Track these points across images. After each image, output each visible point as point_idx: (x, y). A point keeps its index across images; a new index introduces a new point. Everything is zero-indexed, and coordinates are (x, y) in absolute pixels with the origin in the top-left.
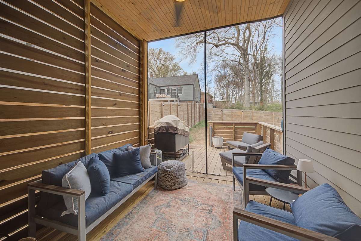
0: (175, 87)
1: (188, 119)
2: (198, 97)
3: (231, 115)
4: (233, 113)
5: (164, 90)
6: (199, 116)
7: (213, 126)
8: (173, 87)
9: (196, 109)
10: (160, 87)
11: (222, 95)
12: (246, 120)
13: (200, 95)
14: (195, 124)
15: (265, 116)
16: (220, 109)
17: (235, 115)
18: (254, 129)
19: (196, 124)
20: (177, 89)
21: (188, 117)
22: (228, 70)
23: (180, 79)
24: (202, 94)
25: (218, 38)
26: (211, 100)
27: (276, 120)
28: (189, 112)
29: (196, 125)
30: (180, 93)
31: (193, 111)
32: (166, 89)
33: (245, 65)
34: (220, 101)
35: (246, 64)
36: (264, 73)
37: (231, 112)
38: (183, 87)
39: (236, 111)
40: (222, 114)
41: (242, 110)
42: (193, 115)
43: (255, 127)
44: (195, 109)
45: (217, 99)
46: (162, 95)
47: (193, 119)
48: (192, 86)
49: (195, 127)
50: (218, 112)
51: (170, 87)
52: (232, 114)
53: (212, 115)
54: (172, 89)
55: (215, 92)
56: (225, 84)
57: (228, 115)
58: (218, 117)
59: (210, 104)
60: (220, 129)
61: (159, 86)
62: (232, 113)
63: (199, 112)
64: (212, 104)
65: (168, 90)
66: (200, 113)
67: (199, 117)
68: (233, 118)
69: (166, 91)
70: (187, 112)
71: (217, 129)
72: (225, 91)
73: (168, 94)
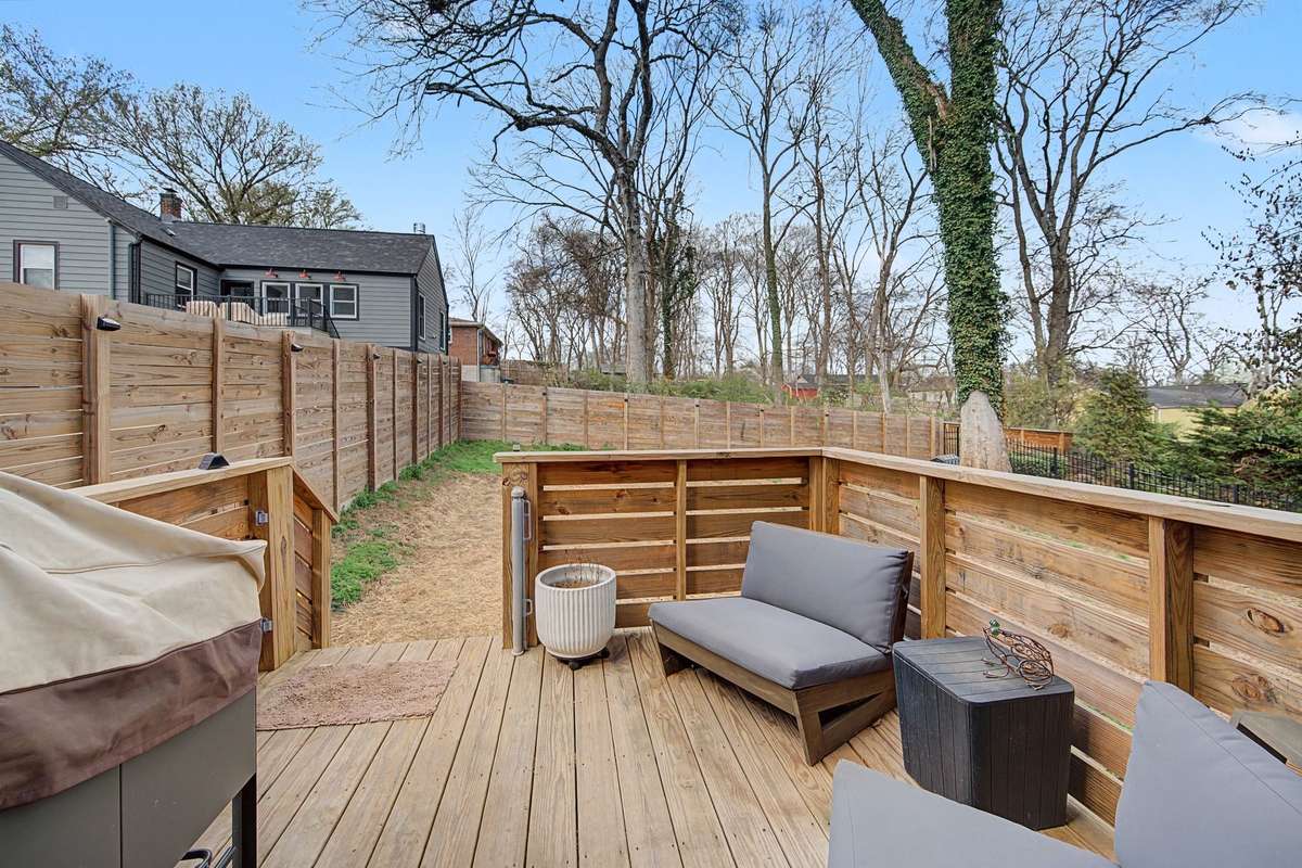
0: (316, 277)
1: (370, 436)
2: (437, 335)
3: (582, 413)
4: (589, 408)
5: (250, 285)
6: (440, 420)
7: (540, 488)
8: (302, 276)
9: (419, 382)
10: (221, 269)
11: (533, 339)
12: (638, 436)
13: (447, 331)
14: (414, 459)
15: (705, 415)
16: (539, 389)
17: (596, 415)
18: (792, 495)
19: (420, 459)
20: (327, 288)
21: (370, 424)
22: (556, 251)
23: (343, 243)
24: (453, 327)
25: (527, 87)
26: (494, 356)
27: (738, 434)
28: (377, 395)
29: (424, 464)
30: (340, 309)
31: (403, 392)
32: (261, 282)
33: (629, 222)
34: (529, 363)
35: (633, 219)
36: (676, 275)
37: (579, 400)
38: (361, 285)
39: (602, 398)
40: (546, 409)
41: (626, 395)
42: (404, 414)
43: (798, 481)
44: (414, 385)
45: (512, 355)
46: (230, 306)
47: (401, 433)
48: (407, 282)
49: (415, 476)
50: (529, 404)
51: (283, 276)
52: (586, 412)
53: (500, 413)
54: (297, 285)
55: (509, 331)
56: (545, 299)
57: (572, 413)
58: (526, 424)
59: (490, 371)
60: (583, 504)
61: (216, 262)
62: (586, 406)
63: (441, 402)
64: (498, 372)
65: (271, 291)
66: (446, 406)
67: (437, 425)
68: (589, 428)
69: (260, 291)
70: (361, 398)
71: (563, 512)
72: (546, 328)
73: (274, 308)
